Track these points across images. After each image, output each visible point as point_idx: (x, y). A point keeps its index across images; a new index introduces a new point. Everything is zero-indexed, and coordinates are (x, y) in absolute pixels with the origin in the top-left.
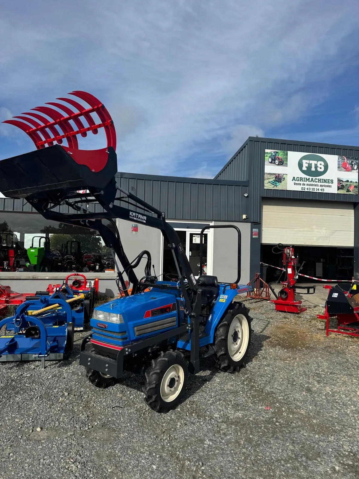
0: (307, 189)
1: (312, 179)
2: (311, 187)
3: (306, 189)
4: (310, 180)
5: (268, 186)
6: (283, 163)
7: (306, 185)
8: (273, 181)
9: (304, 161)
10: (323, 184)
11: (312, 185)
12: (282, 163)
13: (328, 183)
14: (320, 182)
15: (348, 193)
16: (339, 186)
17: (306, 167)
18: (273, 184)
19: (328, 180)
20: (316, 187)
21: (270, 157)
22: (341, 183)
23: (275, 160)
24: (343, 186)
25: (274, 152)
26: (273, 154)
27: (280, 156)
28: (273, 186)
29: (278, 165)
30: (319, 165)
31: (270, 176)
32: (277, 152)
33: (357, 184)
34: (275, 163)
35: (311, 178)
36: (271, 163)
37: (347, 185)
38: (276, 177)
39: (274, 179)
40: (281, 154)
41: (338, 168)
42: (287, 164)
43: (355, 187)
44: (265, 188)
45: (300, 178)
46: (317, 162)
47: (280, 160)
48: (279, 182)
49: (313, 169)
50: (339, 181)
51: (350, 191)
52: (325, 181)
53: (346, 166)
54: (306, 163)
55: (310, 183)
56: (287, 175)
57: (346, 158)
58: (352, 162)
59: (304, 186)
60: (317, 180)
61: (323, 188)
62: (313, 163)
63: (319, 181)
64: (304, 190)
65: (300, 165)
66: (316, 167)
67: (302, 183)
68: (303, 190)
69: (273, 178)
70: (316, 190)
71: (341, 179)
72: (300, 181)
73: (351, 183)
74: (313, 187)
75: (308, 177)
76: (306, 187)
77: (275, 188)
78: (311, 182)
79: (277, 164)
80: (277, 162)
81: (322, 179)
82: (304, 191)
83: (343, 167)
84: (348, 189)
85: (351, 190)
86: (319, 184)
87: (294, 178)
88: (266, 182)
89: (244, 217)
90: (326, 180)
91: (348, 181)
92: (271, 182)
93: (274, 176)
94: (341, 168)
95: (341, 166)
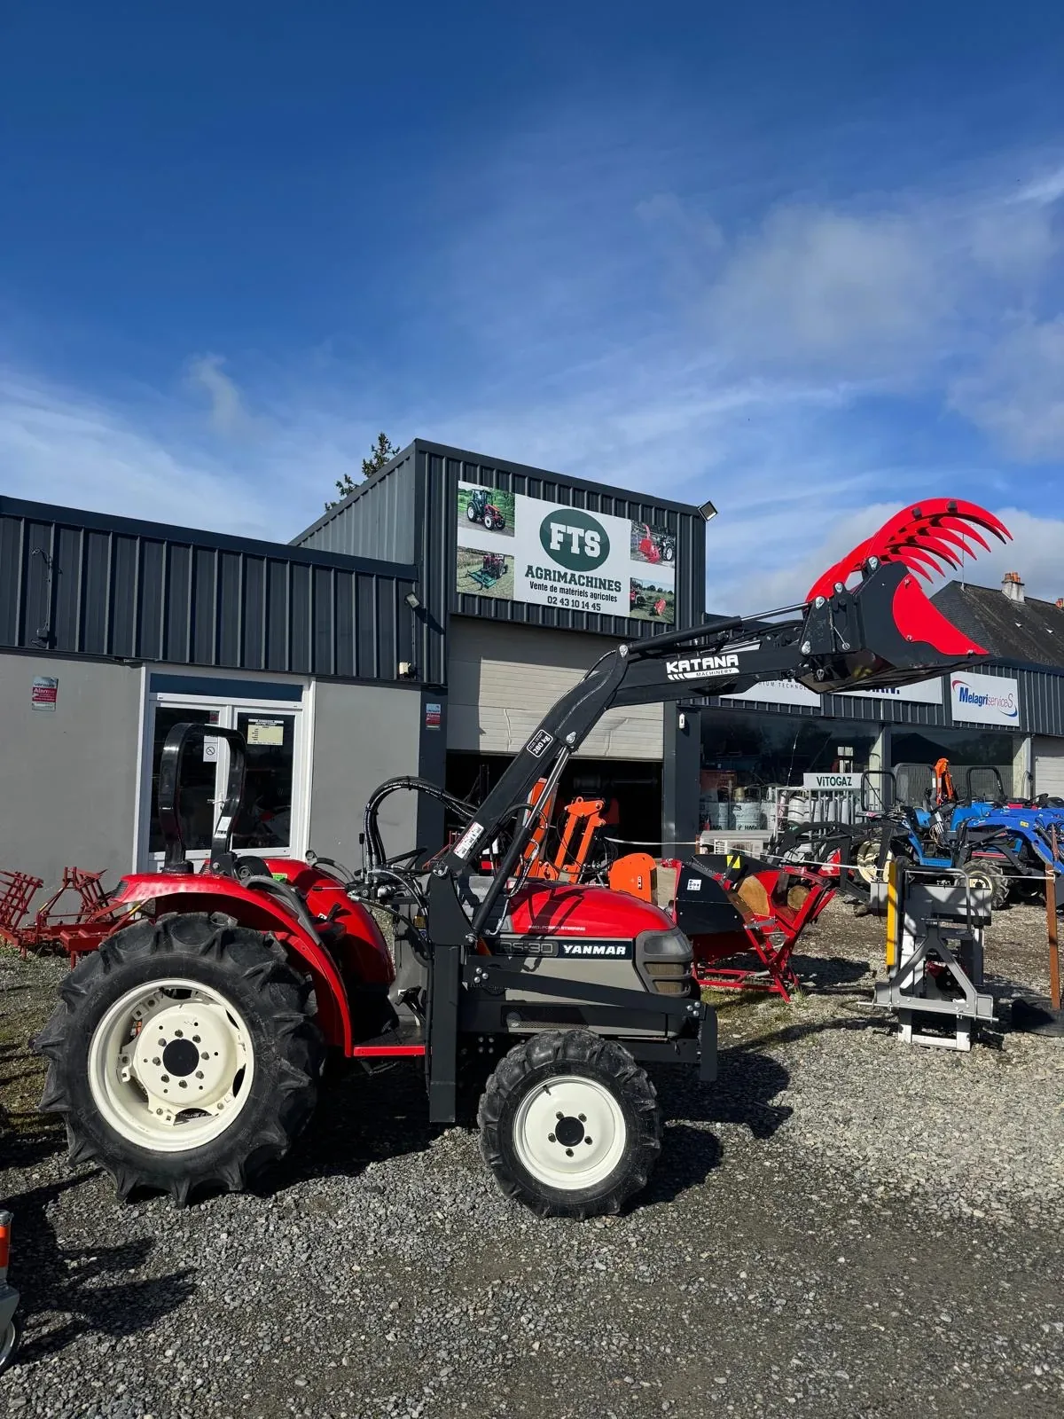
0: (562, 601)
1: (573, 575)
2: (571, 597)
3: (558, 602)
4: (568, 580)
5: (465, 585)
6: (503, 526)
7: (558, 590)
8: (479, 573)
9: (555, 527)
10: (597, 591)
11: (572, 592)
12: (501, 524)
13: (609, 589)
14: (592, 586)
15: (652, 618)
16: (633, 599)
17: (559, 542)
18: (479, 581)
19: (609, 581)
20: (581, 599)
22: (637, 593)
23: (483, 516)
24: (641, 599)
25: (481, 492)
26: (480, 497)
27: (495, 506)
28: (480, 585)
29: (491, 529)
30: (588, 541)
31: (472, 557)
32: (488, 493)
33: (673, 597)
34: (482, 523)
36: (474, 520)
37: (650, 598)
38: (486, 562)
39: (482, 566)
40: (497, 500)
41: (633, 551)
42: (513, 529)
43: (668, 604)
44: (459, 590)
45: (546, 570)
46: (585, 532)
47: (496, 517)
48: (492, 577)
49: (575, 549)
50: (635, 586)
51: (658, 615)
52: (602, 584)
53: (649, 549)
54: (559, 532)
55: (567, 586)
56: (513, 558)
58: (662, 540)
59: (553, 594)
60: (585, 581)
61: (598, 601)
62: (576, 532)
63: (588, 582)
64: (554, 603)
65: (545, 537)
66: (582, 544)
67: (549, 583)
68: (552, 605)
69: (478, 564)
70: (581, 605)
71: (639, 582)
72: (546, 579)
73: (660, 594)
74: (576, 597)
75: (563, 570)
76: (559, 596)
77: (484, 593)
78: (570, 583)
79: (489, 525)
80: (488, 522)
81: (596, 579)
82: (555, 605)
83: (642, 551)
84: (652, 609)
85: (659, 611)
86: (589, 590)
87: (530, 568)
88: (461, 572)
89: (403, 668)
90: (605, 580)
91: (652, 588)
92: (474, 575)
93: (481, 558)
94: (638, 553)
95: (637, 548)
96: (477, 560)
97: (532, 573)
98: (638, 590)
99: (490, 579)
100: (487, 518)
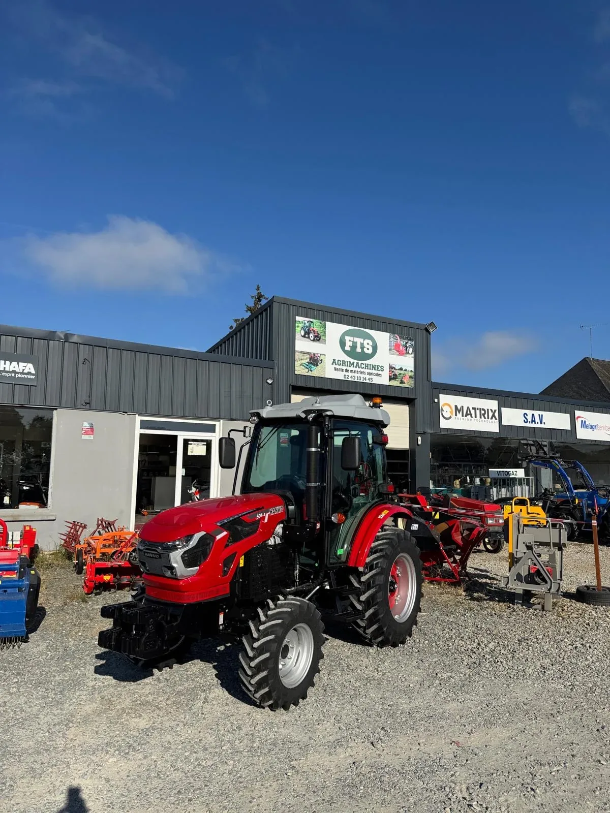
0: (351, 377)
1: (358, 363)
2: (356, 375)
3: (349, 377)
4: (355, 366)
5: (300, 370)
6: (320, 339)
7: (350, 371)
8: (307, 364)
9: (347, 338)
10: (371, 371)
11: (357, 372)
12: (317, 338)
13: (377, 370)
14: (368, 369)
15: (401, 385)
16: (391, 375)
17: (350, 346)
18: (307, 368)
19: (377, 366)
20: (362, 376)
21: (302, 328)
22: (393, 372)
23: (309, 333)
24: (395, 375)
25: (308, 322)
26: (307, 324)
27: (315, 329)
28: (307, 370)
29: (313, 340)
30: (365, 345)
31: (303, 356)
32: (312, 322)
33: (413, 374)
34: (309, 337)
35: (356, 361)
36: (304, 336)
37: (400, 374)
38: (311, 358)
39: (309, 360)
40: (316, 325)
42: (325, 340)
43: (411, 377)
44: (296, 373)
45: (343, 361)
46: (364, 340)
47: (316, 334)
48: (314, 365)
49: (359, 350)
50: (391, 368)
51: (405, 383)
52: (374, 367)
53: (399, 348)
54: (350, 341)
55: (354, 369)
56: (325, 355)
57: (400, 337)
58: (406, 343)
59: (347, 374)
60: (364, 366)
61: (371, 377)
62: (359, 341)
63: (366, 366)
65: (342, 344)
67: (344, 368)
68: (346, 379)
69: (306, 359)
70: (362, 379)
71: (394, 366)
72: (343, 365)
73: (406, 372)
74: (359, 375)
75: (352, 361)
76: (350, 374)
77: (310, 374)
78: (356, 367)
79: (312, 339)
80: (312, 337)
81: (370, 365)
84: (401, 380)
85: (405, 381)
86: (367, 371)
87: (334, 360)
88: (297, 363)
90: (375, 365)
91: (401, 369)
92: (304, 365)
93: (308, 356)
94: (393, 350)
95: (393, 348)
96: (305, 357)
97: (335, 363)
98: (393, 370)
99: (313, 366)
100: (311, 335)
